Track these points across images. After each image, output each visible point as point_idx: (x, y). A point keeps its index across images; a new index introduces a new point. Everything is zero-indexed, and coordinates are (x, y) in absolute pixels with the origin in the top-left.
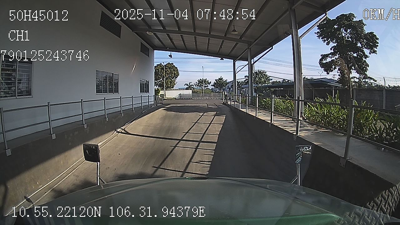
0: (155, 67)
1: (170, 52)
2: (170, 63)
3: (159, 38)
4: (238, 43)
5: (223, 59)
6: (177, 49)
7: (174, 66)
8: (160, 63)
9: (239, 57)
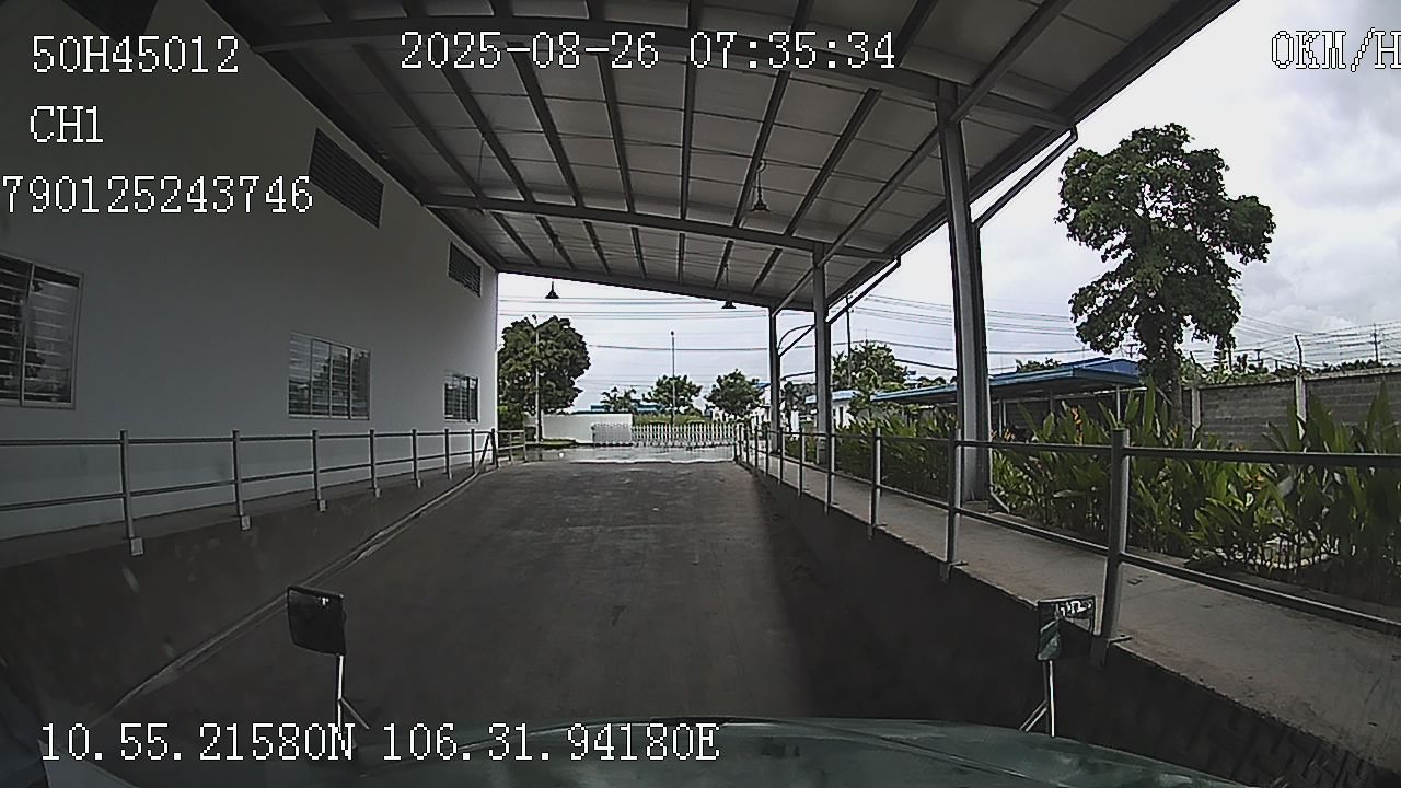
0: (504, 331)
1: (551, 280)
2: (558, 319)
3: (514, 232)
4: (780, 250)
5: (734, 304)
6: (576, 271)
7: (573, 329)
8: (523, 318)
9: (788, 295)
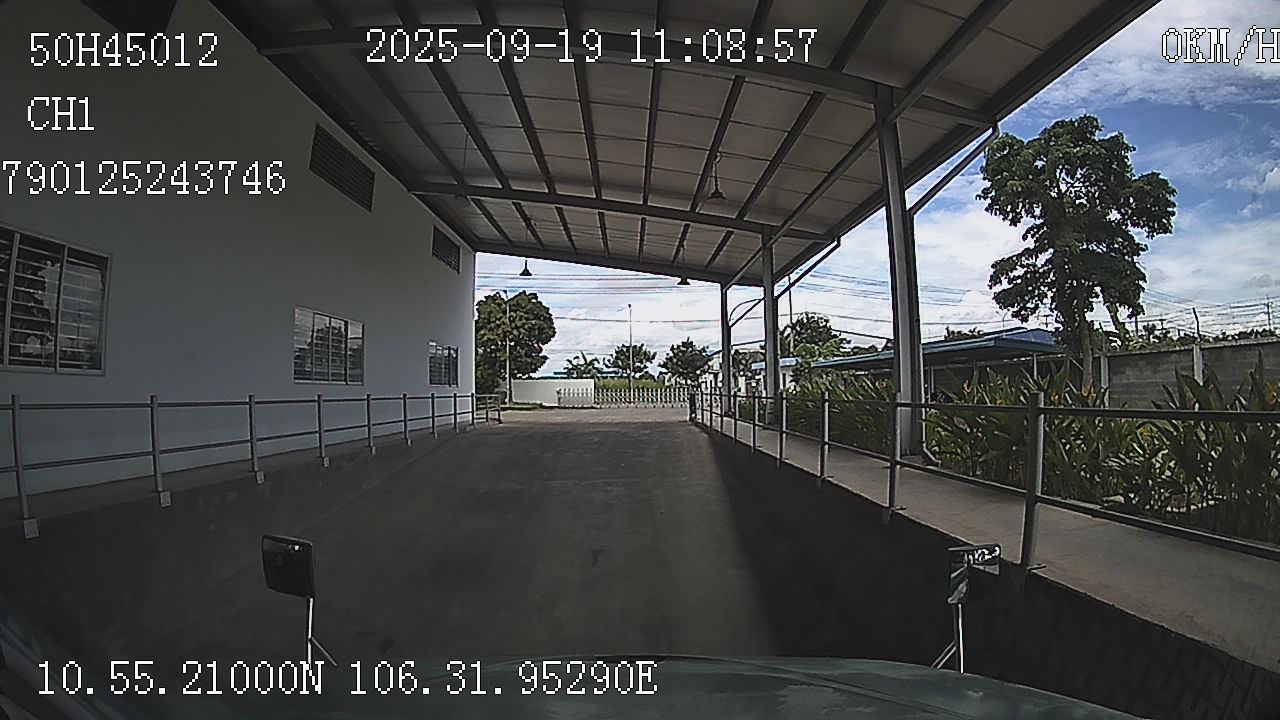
0: (478, 304)
1: (524, 259)
2: (527, 293)
3: (490, 215)
4: (732, 232)
5: (688, 280)
6: (545, 250)
7: (540, 303)
8: (495, 293)
9: (739, 272)
